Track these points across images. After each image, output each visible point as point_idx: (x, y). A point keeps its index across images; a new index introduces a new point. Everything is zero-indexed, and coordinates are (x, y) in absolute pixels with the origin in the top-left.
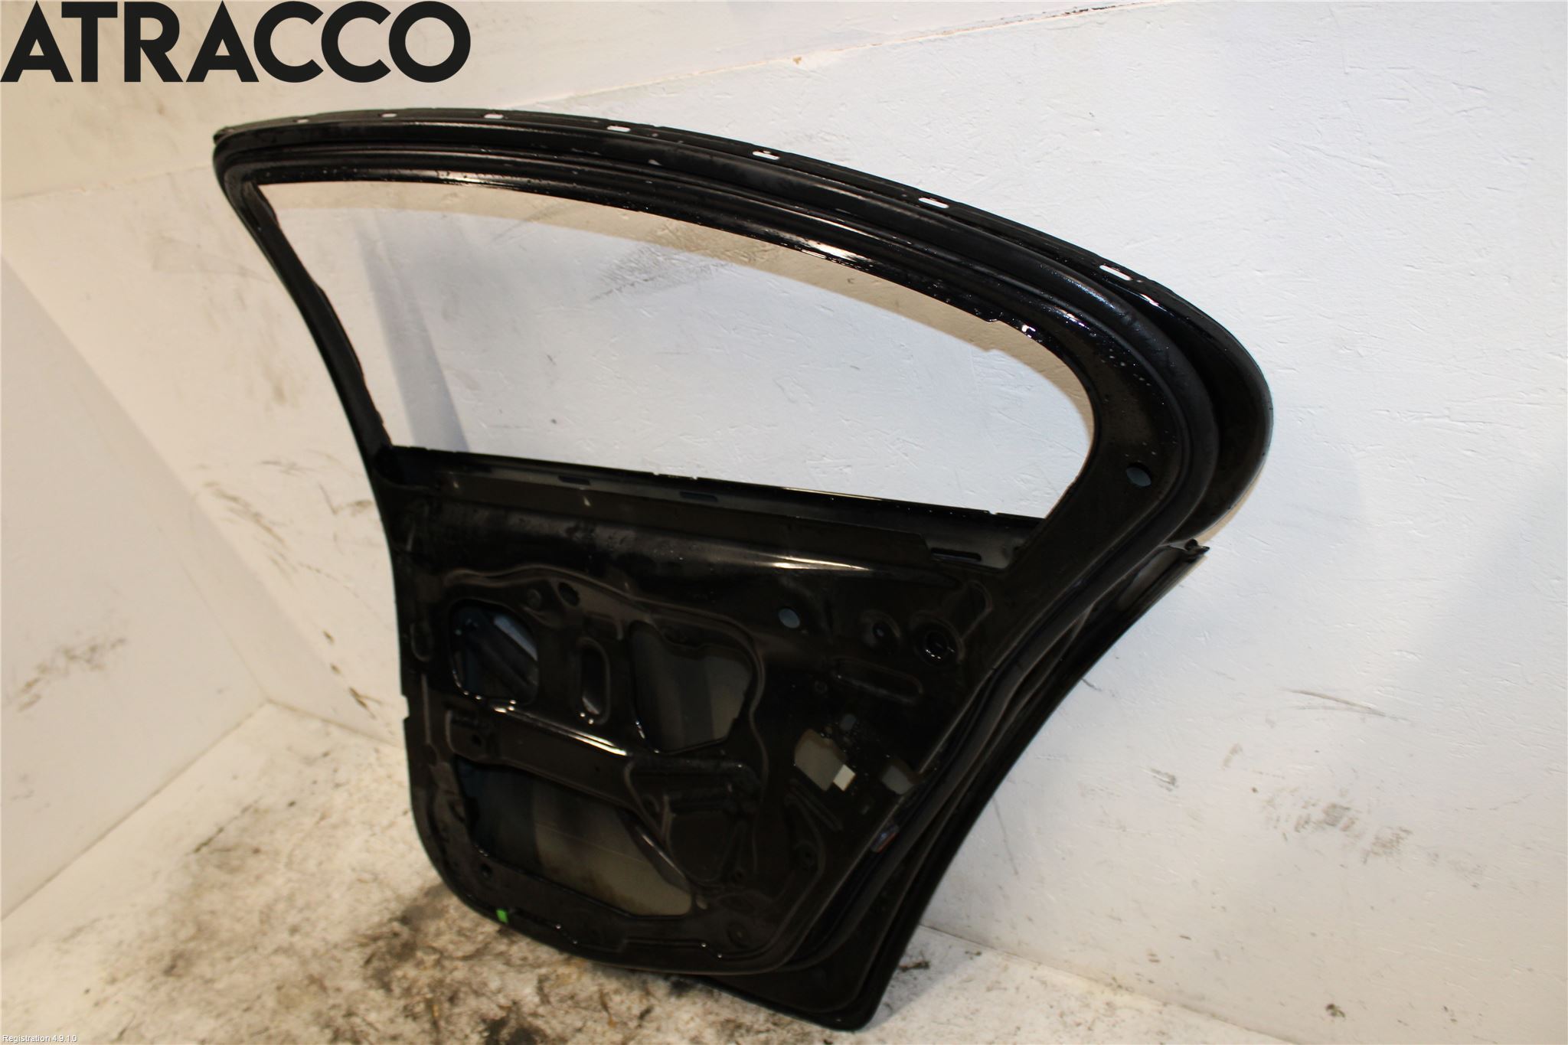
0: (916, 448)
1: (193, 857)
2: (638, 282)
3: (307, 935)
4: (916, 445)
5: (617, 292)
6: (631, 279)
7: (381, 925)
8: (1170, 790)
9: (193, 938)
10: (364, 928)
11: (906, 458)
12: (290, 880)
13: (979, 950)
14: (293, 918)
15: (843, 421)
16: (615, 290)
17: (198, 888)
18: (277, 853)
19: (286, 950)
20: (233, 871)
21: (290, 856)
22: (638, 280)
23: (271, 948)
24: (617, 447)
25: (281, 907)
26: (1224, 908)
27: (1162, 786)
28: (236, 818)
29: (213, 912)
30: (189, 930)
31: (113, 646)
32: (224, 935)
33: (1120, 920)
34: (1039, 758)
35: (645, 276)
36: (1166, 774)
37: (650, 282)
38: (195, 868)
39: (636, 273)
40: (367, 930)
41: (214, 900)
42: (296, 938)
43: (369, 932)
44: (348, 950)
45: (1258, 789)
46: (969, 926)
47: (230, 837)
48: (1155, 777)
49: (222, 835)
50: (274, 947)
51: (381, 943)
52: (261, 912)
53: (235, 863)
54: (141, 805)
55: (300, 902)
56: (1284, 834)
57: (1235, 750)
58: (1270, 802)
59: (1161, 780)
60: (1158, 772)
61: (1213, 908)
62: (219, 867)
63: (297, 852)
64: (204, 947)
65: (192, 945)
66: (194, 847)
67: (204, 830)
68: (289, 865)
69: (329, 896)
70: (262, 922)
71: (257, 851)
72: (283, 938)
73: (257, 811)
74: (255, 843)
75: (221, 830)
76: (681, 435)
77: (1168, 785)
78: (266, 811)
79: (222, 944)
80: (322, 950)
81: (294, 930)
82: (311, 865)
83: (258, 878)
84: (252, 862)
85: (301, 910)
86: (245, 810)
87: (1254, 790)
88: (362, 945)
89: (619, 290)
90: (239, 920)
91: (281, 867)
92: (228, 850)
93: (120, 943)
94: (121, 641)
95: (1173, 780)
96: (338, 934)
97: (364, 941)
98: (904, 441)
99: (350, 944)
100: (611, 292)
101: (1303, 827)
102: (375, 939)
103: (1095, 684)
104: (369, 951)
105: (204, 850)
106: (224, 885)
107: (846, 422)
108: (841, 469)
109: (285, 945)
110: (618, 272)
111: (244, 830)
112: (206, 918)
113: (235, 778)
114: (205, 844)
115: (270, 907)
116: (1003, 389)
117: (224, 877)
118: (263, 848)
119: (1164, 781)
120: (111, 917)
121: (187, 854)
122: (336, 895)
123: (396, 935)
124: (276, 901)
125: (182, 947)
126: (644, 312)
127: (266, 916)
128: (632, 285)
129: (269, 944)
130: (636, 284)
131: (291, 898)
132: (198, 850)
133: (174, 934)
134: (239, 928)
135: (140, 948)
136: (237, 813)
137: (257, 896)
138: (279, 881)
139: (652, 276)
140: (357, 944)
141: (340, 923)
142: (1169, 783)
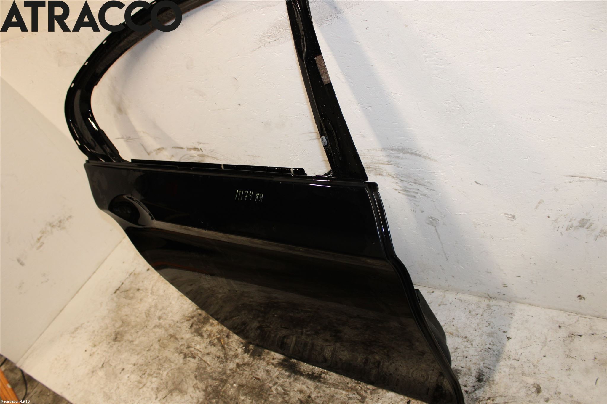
0: (399, 95)
1: (114, 295)
2: (272, 42)
3: (165, 319)
4: (400, 94)
5: (263, 47)
6: (269, 40)
7: (193, 311)
8: (512, 221)
9: (121, 326)
10: (187, 314)
11: (395, 100)
12: (154, 299)
13: (433, 290)
14: (158, 314)
15: (367, 88)
16: (262, 46)
17: (119, 307)
18: (147, 289)
19: (159, 326)
20: (131, 298)
21: (152, 290)
22: (272, 41)
23: (152, 327)
24: (268, 112)
25: (153, 310)
26: (535, 264)
27: (509, 220)
28: (127, 278)
29: (126, 315)
30: (119, 323)
31: (67, 219)
32: (133, 324)
33: (491, 273)
34: (456, 214)
35: (275, 38)
36: (511, 215)
37: (277, 41)
38: (116, 299)
39: (271, 38)
40: (188, 314)
41: (126, 310)
42: (161, 321)
43: (189, 315)
44: (183, 323)
45: (550, 216)
46: (428, 282)
47: (127, 285)
48: (506, 216)
49: (123, 285)
50: (154, 325)
51: (195, 319)
52: (145, 313)
53: (131, 295)
54: (90, 278)
55: (160, 307)
56: (561, 233)
57: (540, 202)
58: (555, 221)
59: (509, 217)
60: (508, 214)
61: (530, 264)
62: (125, 298)
63: (154, 288)
64: (126, 329)
65: (121, 329)
66: (114, 292)
67: (117, 284)
68: (152, 293)
69: (171, 303)
70: (146, 316)
71: (138, 290)
72: (156, 321)
73: (135, 274)
74: (137, 287)
75: (122, 284)
76: (295, 103)
77: (512, 219)
78: (139, 274)
79: (133, 327)
80: (173, 324)
81: (160, 318)
82: (161, 292)
83: (141, 300)
84: (138, 294)
85: (161, 310)
86: (130, 274)
87: (549, 217)
88: (188, 320)
89: (264, 46)
90: (137, 317)
91: (149, 294)
92: (127, 291)
93: (94, 331)
94: (70, 217)
95: (514, 217)
96: (177, 317)
97: (188, 318)
98: (394, 93)
99: (183, 321)
100: (260, 47)
101: (569, 229)
102: (192, 317)
103: (480, 183)
104: (191, 322)
105: (118, 292)
106: (129, 304)
107: (368, 89)
108: (366, 108)
109: (158, 324)
110: (263, 38)
111: (132, 282)
112: (125, 318)
113: (123, 263)
114: (118, 290)
115: (148, 310)
116: (437, 66)
117: (129, 301)
118: (141, 288)
119: (510, 218)
120: (88, 322)
121: (112, 295)
122: (173, 302)
123: (200, 315)
124: (150, 307)
125: (118, 330)
126: (276, 54)
127: (148, 314)
128: (270, 43)
129: (151, 324)
130: (271, 42)
131: (156, 306)
132: (115, 292)
133: (114, 326)
134: (138, 320)
135: (102, 332)
136: (128, 276)
137: (143, 307)
138: (150, 300)
139: (278, 38)
140: (185, 320)
141: (177, 313)
142: (512, 218)
